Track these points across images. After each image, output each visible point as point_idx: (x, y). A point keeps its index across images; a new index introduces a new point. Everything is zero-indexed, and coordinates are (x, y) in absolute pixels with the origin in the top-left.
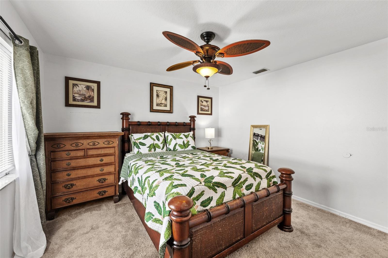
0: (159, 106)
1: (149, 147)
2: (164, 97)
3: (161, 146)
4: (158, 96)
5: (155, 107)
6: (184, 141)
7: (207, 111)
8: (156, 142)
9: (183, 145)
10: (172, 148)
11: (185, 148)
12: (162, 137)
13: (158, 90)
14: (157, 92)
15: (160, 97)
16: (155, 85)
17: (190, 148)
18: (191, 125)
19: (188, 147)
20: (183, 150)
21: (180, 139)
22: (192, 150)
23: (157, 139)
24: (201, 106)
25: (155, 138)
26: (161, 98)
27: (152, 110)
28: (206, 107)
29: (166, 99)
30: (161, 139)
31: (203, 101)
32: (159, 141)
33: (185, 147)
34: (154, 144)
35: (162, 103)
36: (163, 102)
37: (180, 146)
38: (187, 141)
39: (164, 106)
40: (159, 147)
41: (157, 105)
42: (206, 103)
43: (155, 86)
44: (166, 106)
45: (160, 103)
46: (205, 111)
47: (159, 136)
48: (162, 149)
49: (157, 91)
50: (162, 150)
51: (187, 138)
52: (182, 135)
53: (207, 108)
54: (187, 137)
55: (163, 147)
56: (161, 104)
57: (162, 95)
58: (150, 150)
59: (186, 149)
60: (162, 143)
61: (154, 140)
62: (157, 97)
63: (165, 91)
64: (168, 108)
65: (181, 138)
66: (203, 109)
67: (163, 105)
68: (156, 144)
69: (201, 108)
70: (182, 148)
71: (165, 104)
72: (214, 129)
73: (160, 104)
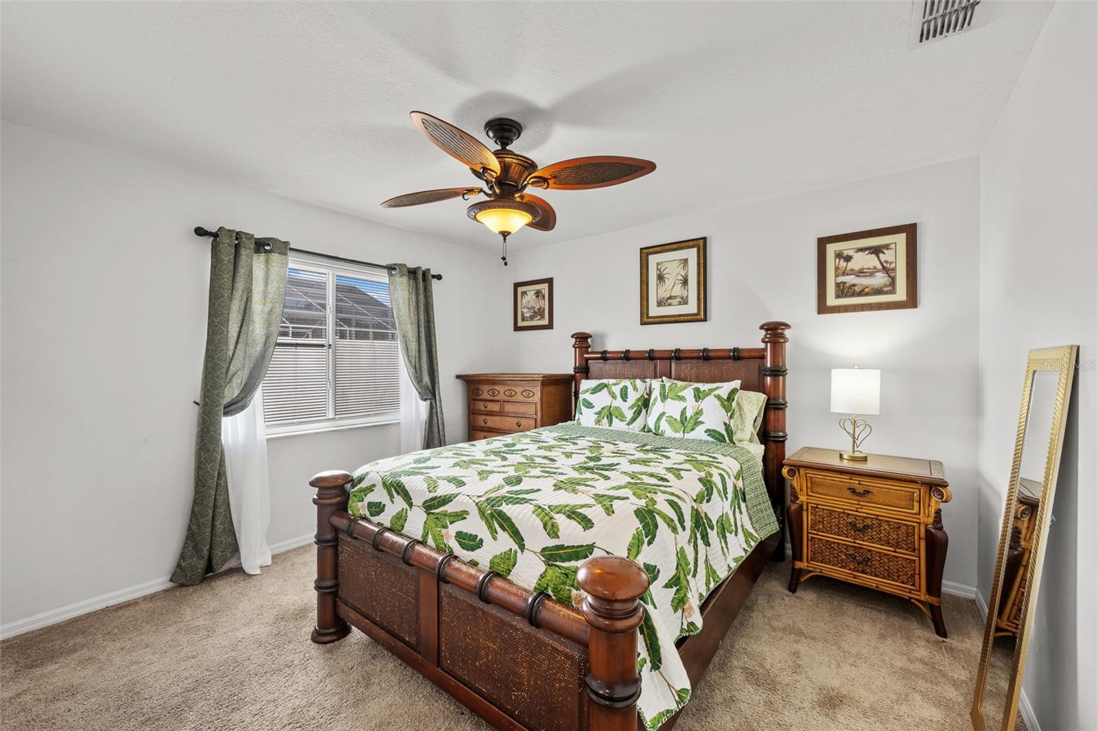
0: (665, 306)
1: (599, 413)
2: (681, 278)
3: (629, 414)
4: (661, 278)
5: (654, 311)
6: (685, 409)
7: (878, 291)
8: (618, 402)
9: (679, 419)
10: (652, 426)
11: (684, 430)
12: (637, 391)
13: (661, 263)
14: (659, 267)
15: (666, 280)
16: (651, 250)
17: (699, 433)
18: (763, 357)
19: (694, 431)
20: (679, 435)
21: (677, 402)
22: (707, 442)
23: (622, 397)
24: (837, 276)
25: (618, 394)
26: (669, 283)
27: (646, 320)
28: (872, 274)
29: (685, 282)
30: (633, 396)
31: (851, 253)
32: (626, 401)
33: (685, 427)
34: (611, 407)
35: (672, 295)
36: (678, 292)
37: (671, 421)
38: (695, 411)
39: (680, 304)
40: (622, 417)
41: (660, 303)
42: (873, 256)
43: (652, 253)
44: (684, 301)
45: (668, 296)
46: (867, 294)
47: (630, 389)
48: (628, 424)
49: (657, 266)
50: (627, 427)
51: (696, 401)
52: (689, 393)
53: (880, 280)
54: (700, 398)
55: (633, 420)
56: (670, 298)
57: (673, 273)
58: (598, 422)
59: (688, 436)
60: (631, 408)
61: (614, 397)
62: (660, 282)
63: (681, 260)
64: (692, 308)
65: (682, 399)
66: (854, 285)
67: (675, 302)
68: (617, 408)
69: (837, 285)
70: (676, 431)
71: (682, 298)
72: (879, 371)
73: (667, 301)
